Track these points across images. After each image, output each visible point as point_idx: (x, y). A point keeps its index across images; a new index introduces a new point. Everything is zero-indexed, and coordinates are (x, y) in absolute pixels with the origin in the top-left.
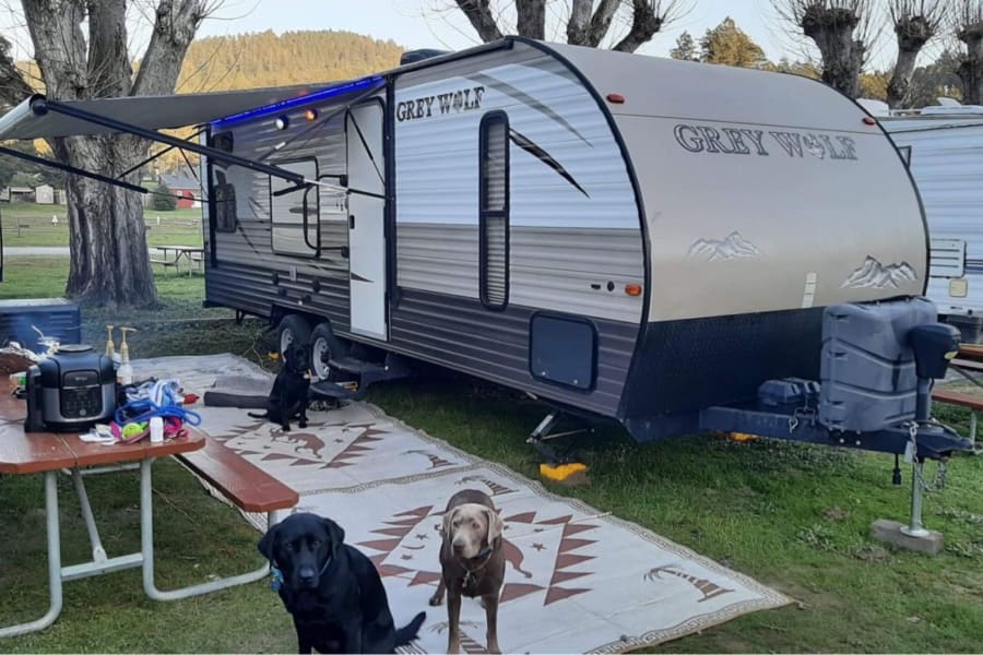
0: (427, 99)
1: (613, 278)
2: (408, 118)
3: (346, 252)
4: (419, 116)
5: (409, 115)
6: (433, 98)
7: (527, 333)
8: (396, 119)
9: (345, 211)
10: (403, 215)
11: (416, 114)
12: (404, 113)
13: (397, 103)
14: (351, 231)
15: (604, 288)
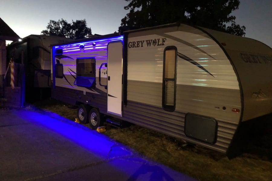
0: (141, 41)
1: (225, 105)
2: (133, 47)
3: (106, 87)
4: (137, 47)
5: (133, 46)
6: (144, 41)
7: (184, 120)
8: (128, 47)
9: (106, 75)
10: (130, 78)
11: (136, 46)
12: (131, 45)
13: (128, 42)
14: (108, 81)
15: (221, 108)
